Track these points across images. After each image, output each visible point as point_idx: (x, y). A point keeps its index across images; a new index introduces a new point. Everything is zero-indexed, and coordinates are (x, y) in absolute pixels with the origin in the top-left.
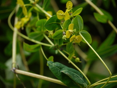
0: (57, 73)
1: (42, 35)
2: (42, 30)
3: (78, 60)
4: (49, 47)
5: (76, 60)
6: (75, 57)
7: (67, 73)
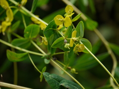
0: (55, 86)
1: (29, 42)
2: (30, 37)
3: (73, 71)
4: (41, 56)
5: (71, 71)
6: (70, 67)
7: (67, 87)
